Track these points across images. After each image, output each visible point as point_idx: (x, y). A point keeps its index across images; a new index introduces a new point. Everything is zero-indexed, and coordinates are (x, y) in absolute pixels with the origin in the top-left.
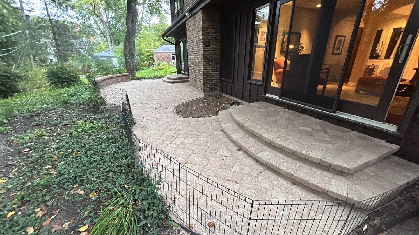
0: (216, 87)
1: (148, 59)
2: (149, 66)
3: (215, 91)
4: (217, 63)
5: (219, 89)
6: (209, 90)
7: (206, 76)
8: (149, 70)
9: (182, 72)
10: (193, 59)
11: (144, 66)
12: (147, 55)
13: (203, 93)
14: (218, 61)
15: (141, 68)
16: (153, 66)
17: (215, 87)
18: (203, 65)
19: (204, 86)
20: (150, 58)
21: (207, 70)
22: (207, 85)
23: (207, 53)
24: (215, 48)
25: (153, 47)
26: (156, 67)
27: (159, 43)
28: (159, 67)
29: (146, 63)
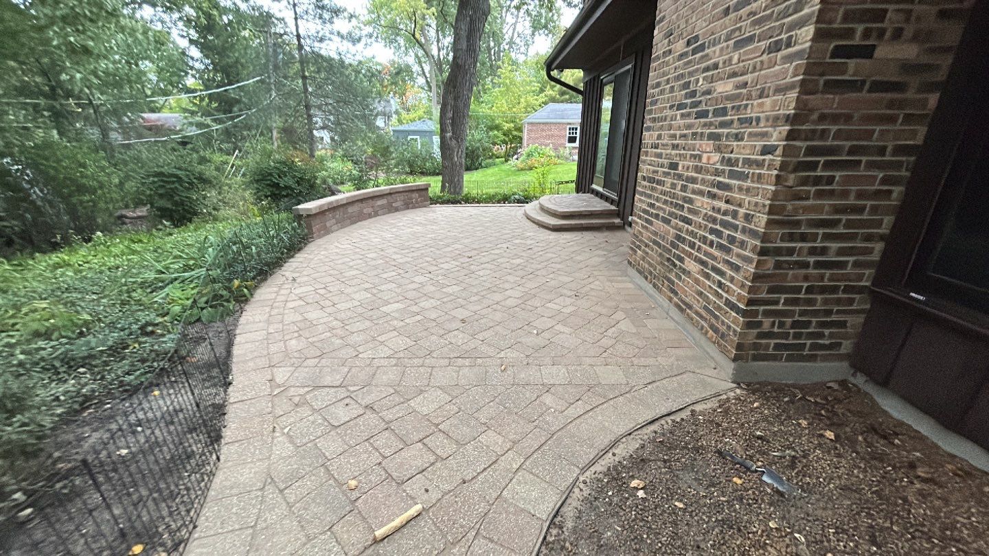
0: (831, 336)
1: (507, 139)
2: (507, 157)
3: (812, 358)
4: (884, 181)
5: (847, 346)
6: (771, 351)
7: (778, 265)
8: (506, 167)
9: (594, 186)
10: (675, 147)
11: (498, 158)
12: (505, 128)
13: (729, 367)
14: (898, 165)
15: (491, 161)
16: (516, 157)
17: (821, 336)
18: (775, 196)
19: (749, 325)
20: (514, 137)
21: (797, 224)
22: (767, 322)
23: (833, 102)
24: (908, 67)
25: (523, 110)
26: (522, 162)
27: (542, 98)
28: (529, 162)
29: (501, 150)
